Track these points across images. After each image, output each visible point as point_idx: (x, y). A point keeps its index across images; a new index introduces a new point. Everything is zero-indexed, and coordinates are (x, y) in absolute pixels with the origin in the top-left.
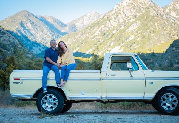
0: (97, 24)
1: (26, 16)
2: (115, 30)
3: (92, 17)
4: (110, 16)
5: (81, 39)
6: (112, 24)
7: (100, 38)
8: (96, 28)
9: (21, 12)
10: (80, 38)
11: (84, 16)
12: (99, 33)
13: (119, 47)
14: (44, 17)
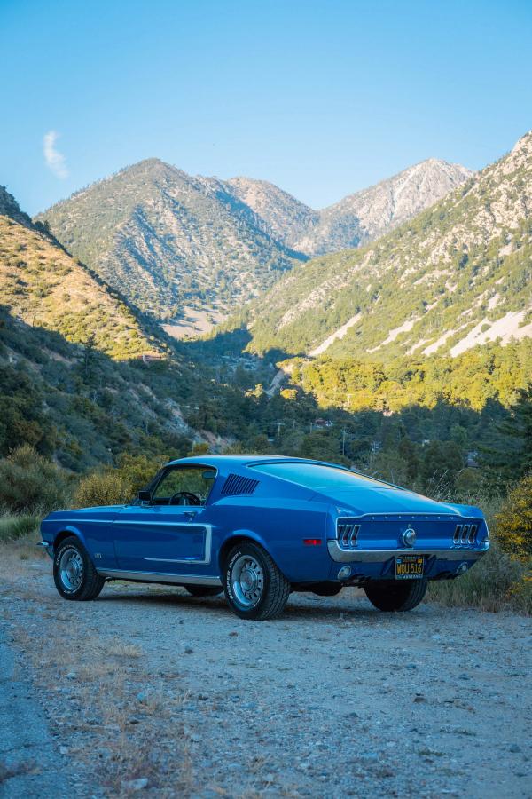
0: (438, 219)
1: (156, 183)
2: (510, 244)
3: (427, 181)
4: (494, 185)
5: (371, 280)
6: (499, 220)
7: (448, 277)
8: (433, 234)
9: (139, 165)
10: (368, 277)
11: (394, 178)
12: (443, 257)
13: (520, 316)
14: (233, 183)
